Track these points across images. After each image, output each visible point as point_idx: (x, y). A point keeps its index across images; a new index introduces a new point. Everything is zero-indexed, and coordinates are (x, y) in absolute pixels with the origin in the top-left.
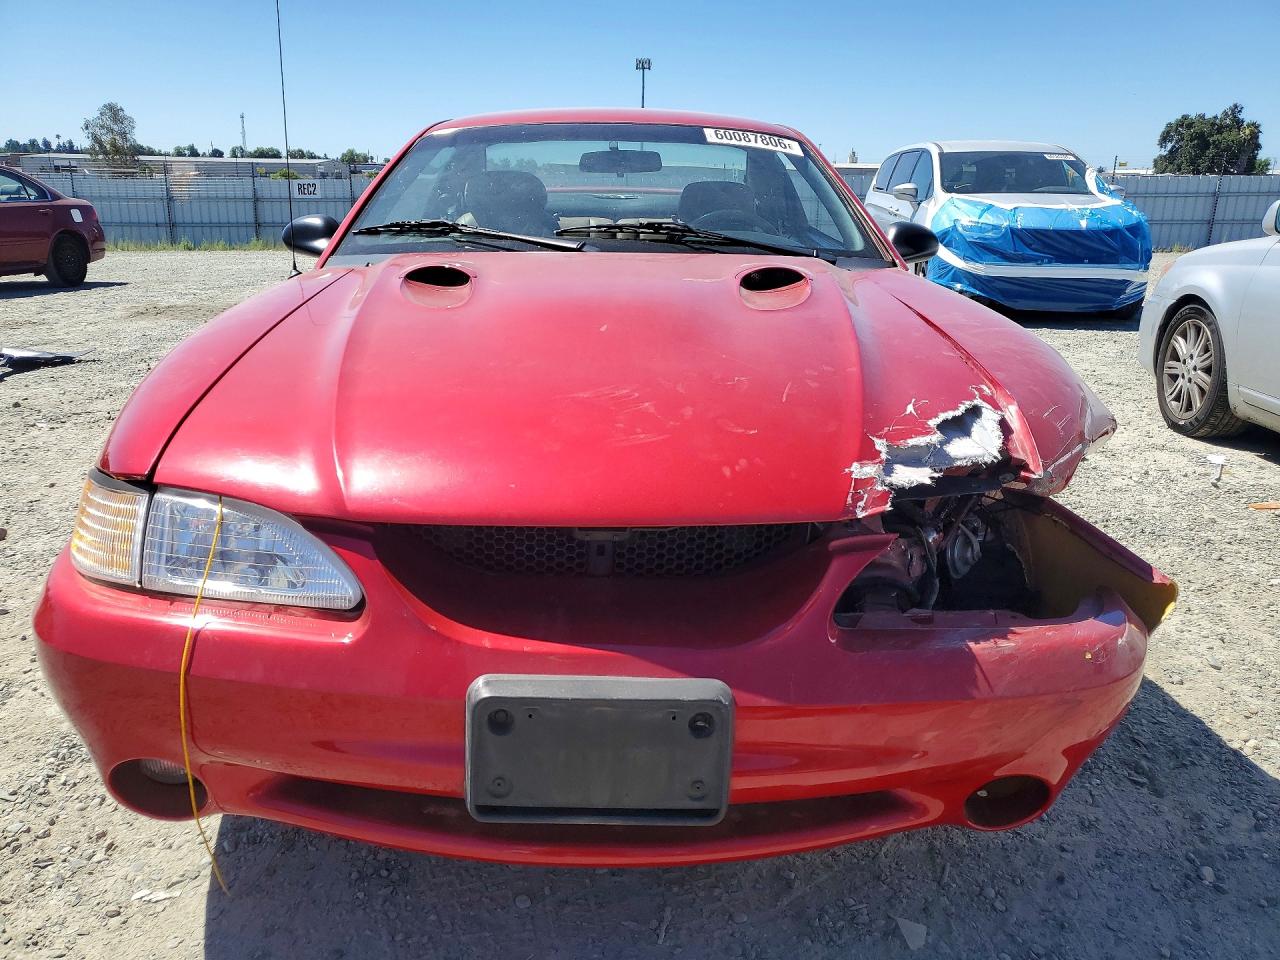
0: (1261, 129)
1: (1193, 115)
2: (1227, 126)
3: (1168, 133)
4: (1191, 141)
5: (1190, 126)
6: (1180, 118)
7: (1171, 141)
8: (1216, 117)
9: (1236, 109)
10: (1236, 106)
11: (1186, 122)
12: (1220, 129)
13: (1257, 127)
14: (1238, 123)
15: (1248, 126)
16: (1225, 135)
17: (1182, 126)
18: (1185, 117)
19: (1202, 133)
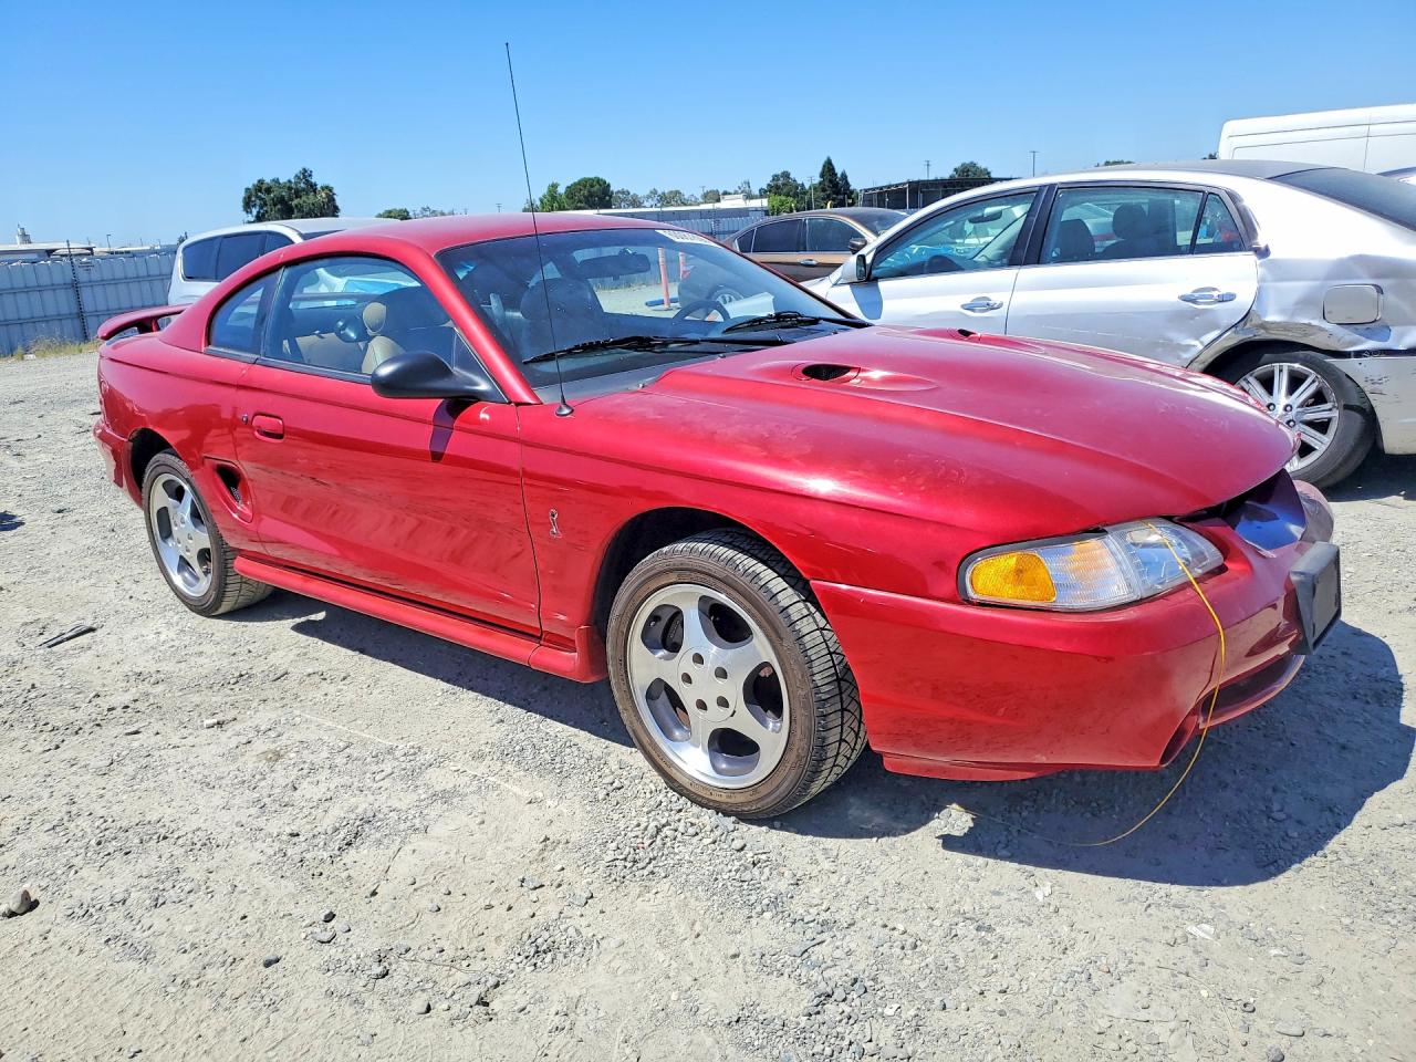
0: (334, 191)
1: (268, 180)
2: (304, 190)
3: (249, 198)
4: (275, 205)
5: (268, 190)
6: (256, 182)
7: (255, 206)
8: (290, 181)
9: (306, 174)
10: (305, 171)
11: (264, 187)
12: (298, 194)
13: (330, 190)
14: (313, 187)
15: (323, 188)
16: (304, 198)
17: (260, 191)
18: (261, 182)
19: (283, 197)
